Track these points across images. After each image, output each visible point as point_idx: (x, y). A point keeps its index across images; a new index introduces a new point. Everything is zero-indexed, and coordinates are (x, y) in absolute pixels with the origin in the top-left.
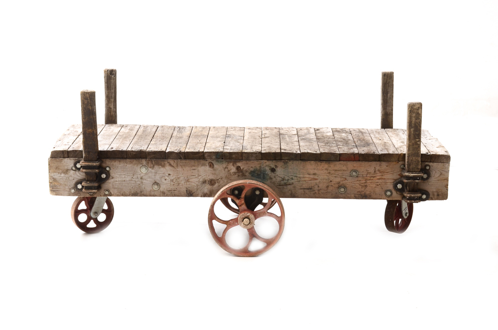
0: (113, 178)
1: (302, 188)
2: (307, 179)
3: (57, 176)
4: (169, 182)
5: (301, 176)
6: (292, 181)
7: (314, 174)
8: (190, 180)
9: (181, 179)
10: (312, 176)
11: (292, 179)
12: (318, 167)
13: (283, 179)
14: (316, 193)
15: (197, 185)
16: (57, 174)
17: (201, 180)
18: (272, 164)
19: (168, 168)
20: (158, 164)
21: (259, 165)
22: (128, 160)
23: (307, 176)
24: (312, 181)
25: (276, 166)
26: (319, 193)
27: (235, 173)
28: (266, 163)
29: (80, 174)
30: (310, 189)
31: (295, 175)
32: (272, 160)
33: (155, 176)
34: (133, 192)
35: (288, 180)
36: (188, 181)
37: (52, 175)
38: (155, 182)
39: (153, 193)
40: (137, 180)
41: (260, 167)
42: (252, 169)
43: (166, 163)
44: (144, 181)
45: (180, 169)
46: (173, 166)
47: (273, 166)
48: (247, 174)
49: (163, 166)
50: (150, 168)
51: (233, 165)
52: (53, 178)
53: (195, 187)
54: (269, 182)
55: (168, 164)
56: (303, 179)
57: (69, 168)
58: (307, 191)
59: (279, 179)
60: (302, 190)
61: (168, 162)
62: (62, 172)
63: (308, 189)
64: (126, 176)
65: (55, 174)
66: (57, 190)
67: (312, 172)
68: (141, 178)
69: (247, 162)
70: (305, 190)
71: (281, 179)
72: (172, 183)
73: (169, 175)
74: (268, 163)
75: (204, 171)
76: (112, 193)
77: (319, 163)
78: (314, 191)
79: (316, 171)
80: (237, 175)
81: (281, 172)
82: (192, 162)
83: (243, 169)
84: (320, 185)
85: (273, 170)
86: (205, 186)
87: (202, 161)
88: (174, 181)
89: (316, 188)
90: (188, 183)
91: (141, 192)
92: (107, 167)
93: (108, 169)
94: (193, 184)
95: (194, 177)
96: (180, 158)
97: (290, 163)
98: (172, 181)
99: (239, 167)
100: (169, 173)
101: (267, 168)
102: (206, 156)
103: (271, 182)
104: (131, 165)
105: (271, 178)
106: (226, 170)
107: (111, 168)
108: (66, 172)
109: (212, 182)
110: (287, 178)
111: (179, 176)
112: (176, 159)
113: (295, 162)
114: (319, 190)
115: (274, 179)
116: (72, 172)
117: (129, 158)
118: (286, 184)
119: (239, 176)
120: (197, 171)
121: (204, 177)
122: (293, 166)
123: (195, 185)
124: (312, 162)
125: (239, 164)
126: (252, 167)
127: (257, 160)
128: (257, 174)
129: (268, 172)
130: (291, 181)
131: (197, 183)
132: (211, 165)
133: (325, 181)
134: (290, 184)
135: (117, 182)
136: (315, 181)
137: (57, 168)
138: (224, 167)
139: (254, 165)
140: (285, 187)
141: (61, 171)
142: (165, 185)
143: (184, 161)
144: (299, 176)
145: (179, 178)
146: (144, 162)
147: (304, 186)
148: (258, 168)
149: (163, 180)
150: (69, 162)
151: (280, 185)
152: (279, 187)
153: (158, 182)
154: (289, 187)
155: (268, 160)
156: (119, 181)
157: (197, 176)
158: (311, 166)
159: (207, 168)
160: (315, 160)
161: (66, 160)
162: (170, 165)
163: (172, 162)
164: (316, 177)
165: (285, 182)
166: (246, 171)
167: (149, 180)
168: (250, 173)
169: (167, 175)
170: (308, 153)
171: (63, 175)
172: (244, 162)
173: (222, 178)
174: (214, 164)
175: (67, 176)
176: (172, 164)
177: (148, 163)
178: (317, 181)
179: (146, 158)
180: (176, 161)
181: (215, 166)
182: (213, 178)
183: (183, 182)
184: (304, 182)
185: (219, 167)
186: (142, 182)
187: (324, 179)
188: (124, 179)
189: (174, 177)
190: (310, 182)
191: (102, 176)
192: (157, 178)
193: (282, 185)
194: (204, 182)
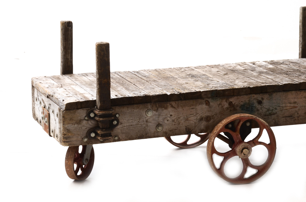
0: (121, 124)
1: (284, 116)
2: (288, 108)
3: (71, 127)
4: (171, 123)
5: (284, 105)
6: (276, 111)
7: (295, 103)
8: (189, 119)
9: (181, 118)
10: (292, 105)
11: (276, 109)
12: (298, 96)
13: (268, 110)
14: (295, 119)
15: (195, 123)
16: (71, 125)
17: (199, 117)
18: (259, 97)
19: (170, 109)
20: (162, 107)
21: (248, 99)
22: (135, 106)
23: (289, 105)
24: (293, 109)
25: (263, 99)
26: (298, 120)
27: (227, 108)
28: (254, 96)
29: (92, 123)
30: (290, 116)
31: (278, 105)
32: (259, 93)
33: (158, 118)
34: (139, 135)
35: (272, 110)
36: (187, 120)
37: (66, 126)
38: (159, 124)
39: (156, 134)
40: (142, 123)
41: (249, 101)
42: (242, 103)
43: (169, 104)
44: (149, 124)
45: (180, 109)
46: (174, 108)
47: (260, 99)
48: (238, 108)
49: (166, 108)
50: (155, 111)
51: (226, 101)
52: (67, 130)
53: (194, 125)
54: (256, 113)
55: (170, 106)
56: (285, 108)
57: (82, 118)
58: (288, 119)
59: (265, 110)
60: (284, 118)
61: (170, 104)
62: (76, 123)
63: (289, 117)
64: (133, 121)
65: (69, 125)
66: (70, 141)
67: (292, 101)
68: (147, 121)
69: (238, 97)
70: (287, 118)
71: (266, 110)
72: (174, 123)
73: (171, 115)
74: (256, 96)
75: (202, 109)
76: (121, 138)
77: (299, 92)
78: (294, 118)
79: (296, 100)
80: (229, 110)
81: (266, 103)
82: (191, 102)
83: (235, 104)
84: (299, 112)
85: (260, 102)
86: (202, 123)
87: (200, 100)
88: (175, 121)
89: (296, 115)
90: (187, 122)
91: (146, 134)
92: (117, 114)
93: (117, 116)
94: (192, 122)
95: (193, 115)
96: (181, 100)
97: (274, 94)
98: (173, 121)
99: (231, 102)
100: (171, 114)
101: (255, 101)
102: (203, 95)
103: (258, 114)
104: (138, 110)
105: (258, 110)
106: (220, 106)
107: (120, 115)
108: (79, 122)
109: (208, 119)
110: (271, 108)
111: (179, 116)
112: (178, 100)
113: (278, 93)
114: (298, 117)
115: (261, 110)
116: (85, 122)
117: (136, 104)
118: (270, 114)
119: (231, 110)
120: (195, 109)
121: (201, 115)
122: (277, 96)
123: (193, 123)
124: (293, 92)
125: (231, 100)
126: (242, 101)
127: (247, 94)
128: (246, 108)
129: (256, 104)
130: (274, 111)
131: (195, 121)
132: (208, 103)
133: (303, 108)
134: (274, 114)
135: (125, 127)
136: (295, 109)
137: (71, 119)
138: (219, 103)
139: (244, 99)
140: (270, 117)
141: (74, 122)
142: (167, 126)
143: (184, 102)
144: (281, 105)
145: (179, 118)
146: (149, 106)
147: (286, 114)
148: (247, 102)
149: (166, 121)
150: (82, 113)
151: (265, 116)
152: (265, 117)
153: (161, 123)
154: (273, 116)
155: (256, 94)
156: (127, 126)
157: (195, 114)
158: (292, 96)
159: (204, 106)
160: (296, 90)
161: (80, 111)
162: (172, 106)
163: (173, 103)
164: (296, 105)
165: (270, 112)
166: (237, 106)
167: (153, 122)
168: (240, 107)
169: (169, 116)
170: (289, 84)
171: (76, 125)
172: (236, 97)
173: (216, 114)
174: (210, 102)
175: (80, 126)
176: (174, 106)
177: (153, 106)
178: (297, 109)
179: (150, 102)
180: (177, 102)
181: (211, 104)
182: (209, 115)
183: (183, 122)
184: (286, 111)
185: (214, 104)
186: (147, 125)
187: (302, 106)
188: (131, 124)
189: (175, 117)
190: (291, 110)
191: (114, 123)
192: (161, 119)
193: (268, 116)
194: (201, 119)
